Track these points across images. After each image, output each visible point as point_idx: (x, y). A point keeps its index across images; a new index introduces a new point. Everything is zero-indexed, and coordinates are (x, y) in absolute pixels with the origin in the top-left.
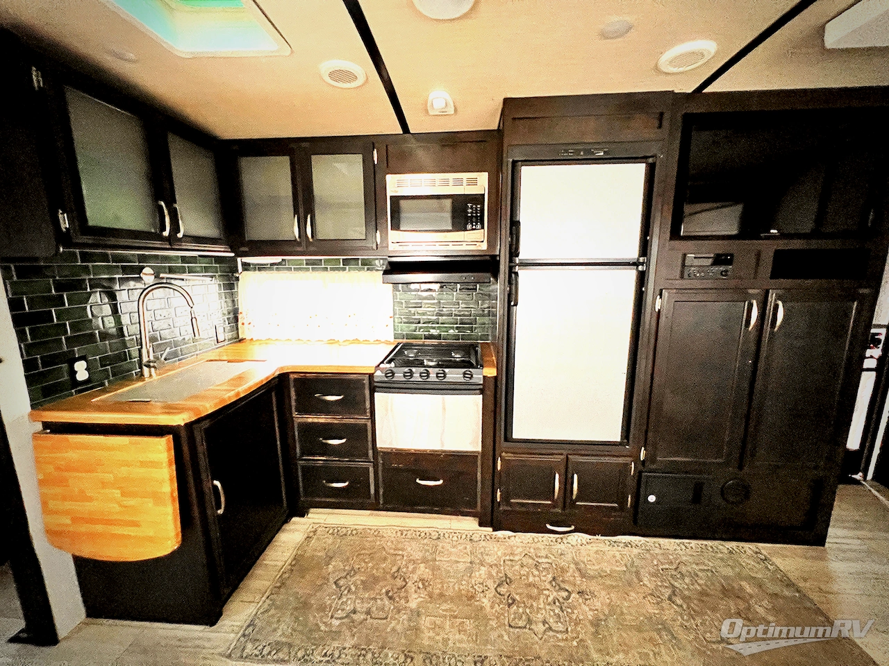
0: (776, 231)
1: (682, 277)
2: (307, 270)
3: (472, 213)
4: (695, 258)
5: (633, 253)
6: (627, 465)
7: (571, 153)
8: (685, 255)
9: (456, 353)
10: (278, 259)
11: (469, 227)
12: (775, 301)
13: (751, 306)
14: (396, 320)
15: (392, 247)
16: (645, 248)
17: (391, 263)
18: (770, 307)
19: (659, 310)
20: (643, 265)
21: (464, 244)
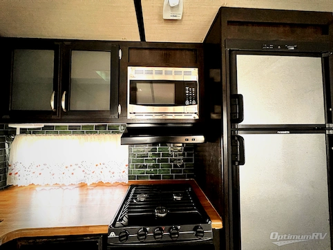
2: (69, 133)
3: (189, 93)
9: (177, 195)
10: (42, 125)
11: (187, 102)
14: (131, 167)
15: (129, 116)
16: (329, 117)
17: (128, 128)
21: (183, 114)
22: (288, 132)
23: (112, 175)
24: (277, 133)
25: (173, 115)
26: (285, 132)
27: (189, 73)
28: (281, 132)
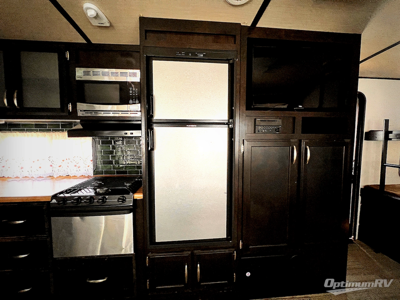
0: (301, 106)
1: (255, 132)
3: (132, 93)
4: (261, 121)
5: (225, 116)
6: (231, 255)
7: (183, 54)
8: (255, 119)
11: (131, 101)
12: (305, 146)
13: (293, 149)
16: (231, 115)
18: (303, 151)
19: (243, 152)
20: (231, 124)
21: (129, 113)
22: (196, 126)
23: (78, 169)
24: (186, 127)
25: (120, 113)
26: (193, 126)
27: (135, 75)
28: (190, 126)
